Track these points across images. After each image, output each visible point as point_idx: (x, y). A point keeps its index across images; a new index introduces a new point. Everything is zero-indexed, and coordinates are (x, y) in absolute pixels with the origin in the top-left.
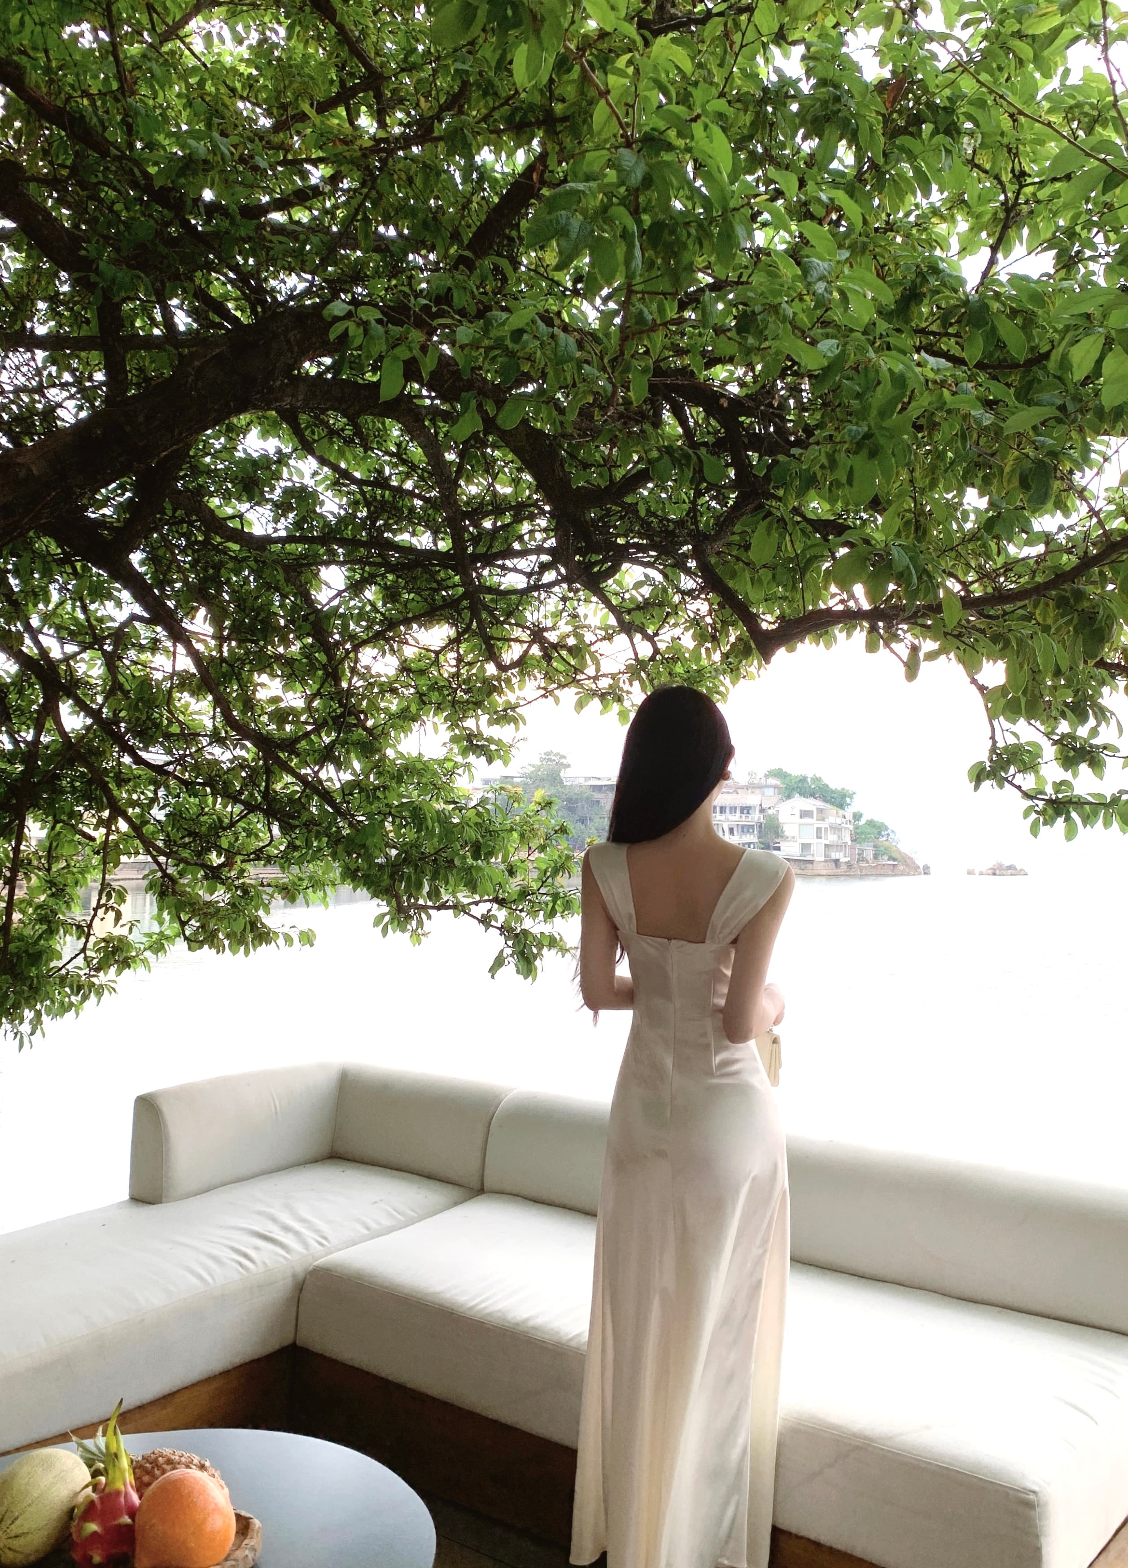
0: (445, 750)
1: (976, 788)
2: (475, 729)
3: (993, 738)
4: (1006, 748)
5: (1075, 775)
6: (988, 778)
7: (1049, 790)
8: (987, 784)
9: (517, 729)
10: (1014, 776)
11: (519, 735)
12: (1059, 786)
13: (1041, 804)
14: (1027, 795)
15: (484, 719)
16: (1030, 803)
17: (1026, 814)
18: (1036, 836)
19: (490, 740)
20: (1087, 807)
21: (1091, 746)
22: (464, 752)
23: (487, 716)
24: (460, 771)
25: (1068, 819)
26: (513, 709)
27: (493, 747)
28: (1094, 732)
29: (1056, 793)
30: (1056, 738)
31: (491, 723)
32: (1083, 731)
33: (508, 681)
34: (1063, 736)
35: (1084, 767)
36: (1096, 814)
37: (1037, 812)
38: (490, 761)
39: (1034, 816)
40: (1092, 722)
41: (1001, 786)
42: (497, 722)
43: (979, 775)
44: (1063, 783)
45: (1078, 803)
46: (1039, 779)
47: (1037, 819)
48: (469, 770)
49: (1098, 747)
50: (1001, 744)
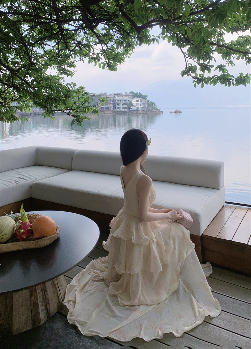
0: (57, 74)
1: (183, 77)
2: (64, 68)
3: (186, 65)
4: (189, 67)
5: (204, 73)
6: (185, 74)
7: (198, 76)
8: (185, 75)
9: (74, 68)
10: (191, 73)
11: (75, 70)
12: (200, 75)
13: (197, 79)
14: (193, 78)
15: (66, 66)
16: (194, 79)
17: (193, 82)
18: (195, 87)
19: (68, 71)
20: (206, 80)
21: (208, 66)
22: (61, 74)
23: (66, 65)
24: (61, 79)
25: (202, 83)
26: (73, 63)
27: (68, 72)
28: (209, 62)
29: (200, 77)
30: (200, 64)
31: (67, 67)
32: (206, 63)
33: (71, 55)
34: (202, 64)
35: (206, 71)
36: (208, 81)
37: (196, 81)
38: (68, 76)
39: (195, 82)
40: (208, 60)
41: (188, 76)
42: (69, 66)
43: (183, 73)
44: (202, 74)
45: (205, 79)
46: (197, 74)
47: (196, 83)
48: (63, 79)
49: (209, 66)
50: (188, 66)
